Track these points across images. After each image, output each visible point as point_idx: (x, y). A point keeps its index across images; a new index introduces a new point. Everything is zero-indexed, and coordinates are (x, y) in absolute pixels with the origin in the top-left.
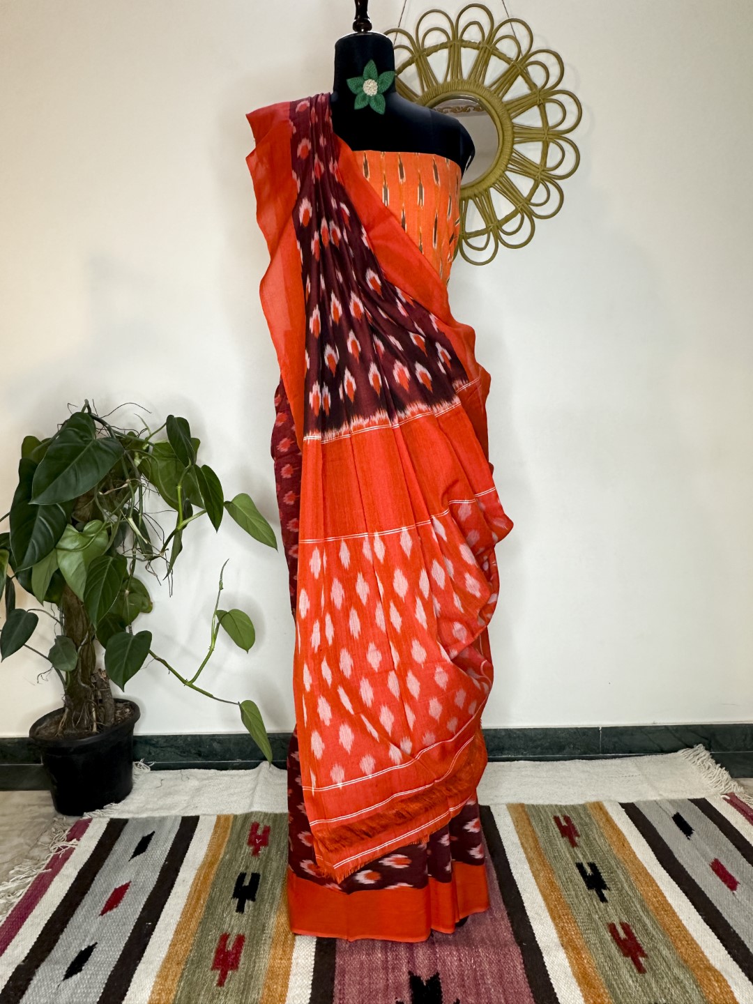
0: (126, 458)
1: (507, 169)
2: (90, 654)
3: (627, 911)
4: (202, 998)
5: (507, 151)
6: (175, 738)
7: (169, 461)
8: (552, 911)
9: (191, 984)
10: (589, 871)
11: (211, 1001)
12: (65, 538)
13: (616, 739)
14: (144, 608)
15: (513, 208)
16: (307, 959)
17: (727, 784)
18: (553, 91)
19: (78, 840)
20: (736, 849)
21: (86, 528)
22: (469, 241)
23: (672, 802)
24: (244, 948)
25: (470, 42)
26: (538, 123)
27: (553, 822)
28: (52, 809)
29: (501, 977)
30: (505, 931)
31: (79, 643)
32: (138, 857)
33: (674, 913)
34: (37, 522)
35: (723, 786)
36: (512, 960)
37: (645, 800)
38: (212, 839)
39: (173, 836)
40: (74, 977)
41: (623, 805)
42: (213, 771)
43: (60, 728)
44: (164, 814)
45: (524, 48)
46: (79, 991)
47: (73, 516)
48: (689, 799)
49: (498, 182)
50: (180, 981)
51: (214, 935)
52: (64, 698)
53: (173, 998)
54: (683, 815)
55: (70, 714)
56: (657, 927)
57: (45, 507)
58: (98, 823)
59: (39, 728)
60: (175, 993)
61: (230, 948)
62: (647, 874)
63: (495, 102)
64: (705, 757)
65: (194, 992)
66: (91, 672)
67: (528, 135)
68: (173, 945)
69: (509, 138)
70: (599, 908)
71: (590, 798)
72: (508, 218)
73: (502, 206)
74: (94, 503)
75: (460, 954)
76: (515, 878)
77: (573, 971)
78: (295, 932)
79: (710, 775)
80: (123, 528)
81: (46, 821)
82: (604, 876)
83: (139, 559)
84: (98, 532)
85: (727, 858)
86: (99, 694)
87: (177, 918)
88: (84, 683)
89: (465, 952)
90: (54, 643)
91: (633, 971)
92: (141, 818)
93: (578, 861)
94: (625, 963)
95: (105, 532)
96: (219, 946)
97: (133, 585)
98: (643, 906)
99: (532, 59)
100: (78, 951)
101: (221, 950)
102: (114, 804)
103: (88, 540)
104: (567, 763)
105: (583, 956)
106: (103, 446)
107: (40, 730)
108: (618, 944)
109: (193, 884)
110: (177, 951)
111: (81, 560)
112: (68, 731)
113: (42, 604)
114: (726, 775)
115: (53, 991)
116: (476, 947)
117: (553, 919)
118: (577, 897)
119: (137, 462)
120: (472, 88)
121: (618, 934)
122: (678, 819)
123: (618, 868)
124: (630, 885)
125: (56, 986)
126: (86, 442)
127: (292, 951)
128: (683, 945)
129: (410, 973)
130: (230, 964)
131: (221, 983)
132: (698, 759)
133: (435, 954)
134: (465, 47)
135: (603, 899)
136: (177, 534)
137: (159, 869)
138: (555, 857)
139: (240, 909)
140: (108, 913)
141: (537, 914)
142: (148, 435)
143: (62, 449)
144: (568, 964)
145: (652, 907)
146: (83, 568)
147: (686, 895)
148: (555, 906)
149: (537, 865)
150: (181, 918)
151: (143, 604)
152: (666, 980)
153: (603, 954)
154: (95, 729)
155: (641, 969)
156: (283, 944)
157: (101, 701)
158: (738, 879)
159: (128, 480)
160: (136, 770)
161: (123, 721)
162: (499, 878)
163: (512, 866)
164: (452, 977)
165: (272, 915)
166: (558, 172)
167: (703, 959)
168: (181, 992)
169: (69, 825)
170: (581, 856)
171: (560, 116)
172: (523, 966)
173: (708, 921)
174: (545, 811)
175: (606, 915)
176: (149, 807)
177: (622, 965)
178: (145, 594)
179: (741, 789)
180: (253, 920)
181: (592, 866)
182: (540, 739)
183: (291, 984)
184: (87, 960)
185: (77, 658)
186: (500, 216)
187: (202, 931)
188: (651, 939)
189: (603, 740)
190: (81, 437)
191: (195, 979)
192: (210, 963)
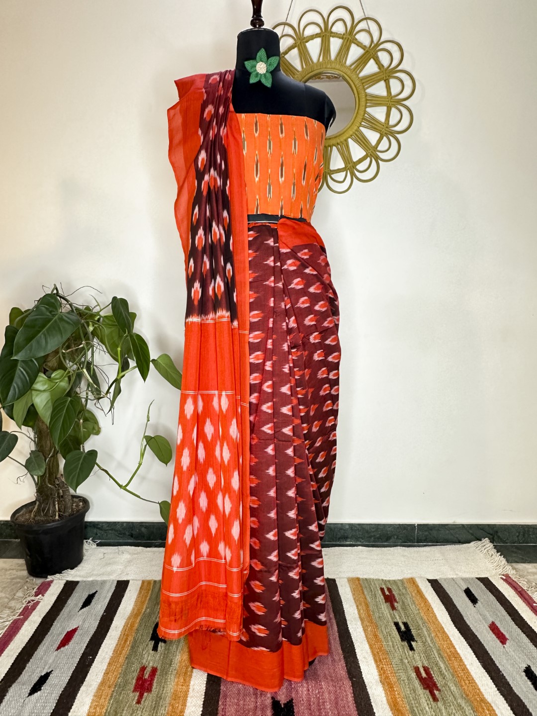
0: (83, 326)
1: (361, 125)
2: (55, 464)
3: (428, 658)
4: (125, 712)
5: (361, 112)
6: (115, 523)
7: (113, 329)
8: (375, 656)
9: (117, 702)
10: (403, 628)
11: (132, 714)
12: (38, 382)
13: (427, 533)
14: (95, 431)
15: (364, 153)
16: (201, 686)
17: (504, 568)
18: (395, 70)
19: (43, 596)
20: (508, 615)
21: (53, 375)
22: (333, 176)
23: (465, 580)
24: (156, 676)
25: (337, 33)
26: (384, 93)
27: (380, 592)
28: (25, 573)
29: (337, 703)
30: (341, 669)
31: (47, 456)
32: (84, 609)
33: (461, 660)
34: (18, 372)
35: (501, 569)
36: (345, 691)
37: (445, 577)
38: (138, 597)
39: (110, 594)
40: (36, 694)
41: (429, 581)
42: (140, 548)
43: (32, 516)
44: (105, 578)
45: (375, 39)
46: (39, 705)
47: (44, 367)
48: (477, 578)
49: (354, 135)
50: (110, 700)
51: (136, 667)
52: (36, 495)
53: (105, 711)
54: (472, 590)
55: (39, 506)
56: (449, 670)
57: (23, 361)
58: (57, 583)
59: (18, 515)
60: (106, 708)
61: (146, 676)
62: (444, 632)
63: (354, 77)
64: (489, 548)
65: (120, 708)
66: (56, 476)
67: (376, 101)
68: (106, 673)
69: (363, 103)
70: (408, 655)
71: (407, 575)
72: (361, 161)
73: (357, 152)
74: (59, 357)
75: (308, 686)
76: (350, 631)
77: (387, 700)
78: (193, 666)
79: (492, 561)
80: (80, 376)
81: (21, 581)
82: (414, 632)
83: (90, 399)
84: (61, 378)
85: (501, 621)
86: (61, 491)
87: (110, 653)
88: (50, 484)
89: (312, 684)
90: (29, 456)
91: (429, 700)
92: (88, 581)
93: (395, 621)
94: (424, 694)
95: (66, 379)
96: (139, 675)
97: (87, 415)
98: (439, 654)
99: (381, 47)
100: (39, 676)
101: (140, 678)
102: (69, 570)
103: (54, 384)
104: (392, 549)
105: (395, 689)
106: (66, 319)
107: (18, 516)
108: (420, 680)
109: (122, 630)
110: (109, 678)
111: (50, 398)
112: (38, 518)
113: (21, 428)
114: (504, 561)
115: (21, 705)
116: (320, 681)
117: (376, 661)
118: (393, 647)
119: (91, 328)
120: (338, 66)
121: (421, 674)
122: (468, 592)
123: (423, 626)
124: (432, 640)
125: (23, 701)
126: (54, 315)
127: (190, 680)
128: (466, 684)
129: (273, 698)
130: (146, 688)
131: (139, 702)
132: (485, 549)
133: (291, 685)
134: (333, 37)
135: (412, 648)
136: (117, 381)
137: (99, 618)
138: (379, 617)
139: (155, 648)
140: (62, 649)
141: (365, 658)
142: (99, 310)
143: (36, 320)
144: (384, 695)
145: (446, 655)
146: (50, 404)
147: (471, 647)
148: (378, 653)
149: (366, 623)
150: (113, 654)
151: (94, 429)
152: (452, 707)
153: (409, 688)
154: (57, 517)
155: (435, 699)
156: (184, 675)
157: (62, 497)
158: (507, 636)
159: (83, 342)
160: (86, 546)
161: (78, 511)
162: (339, 632)
163: (348, 623)
164: (302, 702)
165: (178, 654)
166: (397, 128)
167: (479, 693)
168: (111, 708)
169: (37, 585)
170: (398, 617)
171: (399, 88)
172: (353, 695)
173: (485, 667)
174: (375, 584)
175: (413, 661)
176: (95, 573)
177: (422, 696)
178: (96, 422)
179: (514, 572)
180: (164, 657)
181: (405, 624)
182: (374, 532)
183: (188, 704)
184: (45, 682)
185: (45, 467)
186: (355, 159)
187: (127, 664)
188: (444, 678)
189: (417, 533)
190: (50, 312)
191: (121, 698)
192: (132, 687)
